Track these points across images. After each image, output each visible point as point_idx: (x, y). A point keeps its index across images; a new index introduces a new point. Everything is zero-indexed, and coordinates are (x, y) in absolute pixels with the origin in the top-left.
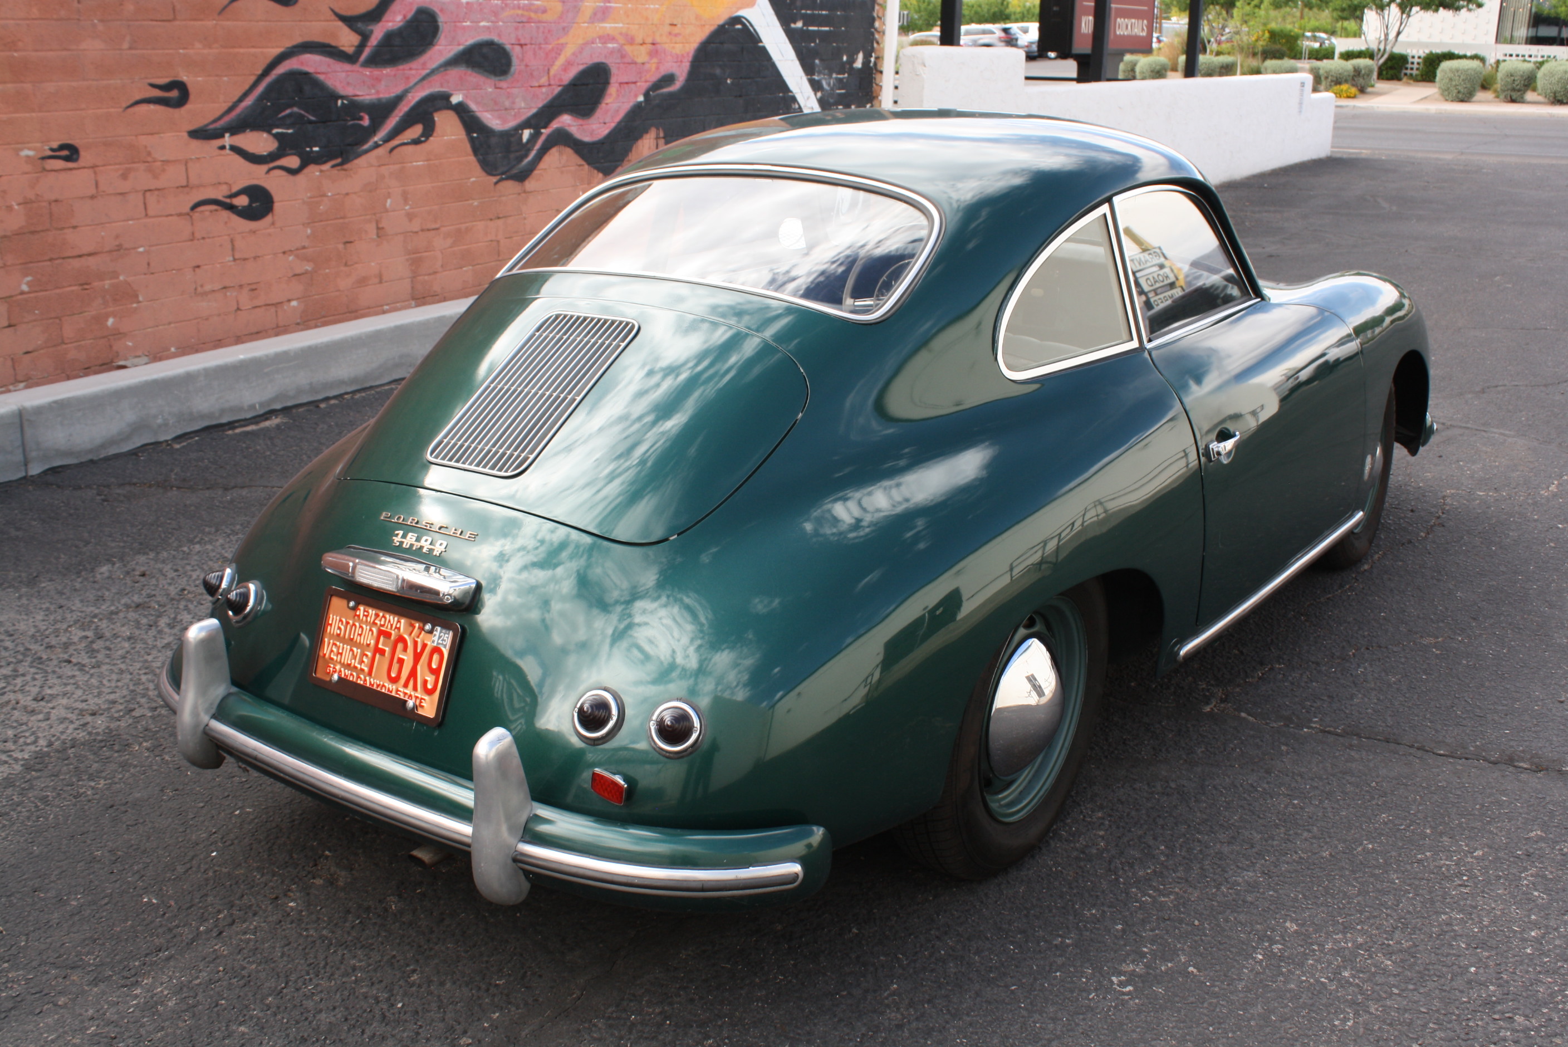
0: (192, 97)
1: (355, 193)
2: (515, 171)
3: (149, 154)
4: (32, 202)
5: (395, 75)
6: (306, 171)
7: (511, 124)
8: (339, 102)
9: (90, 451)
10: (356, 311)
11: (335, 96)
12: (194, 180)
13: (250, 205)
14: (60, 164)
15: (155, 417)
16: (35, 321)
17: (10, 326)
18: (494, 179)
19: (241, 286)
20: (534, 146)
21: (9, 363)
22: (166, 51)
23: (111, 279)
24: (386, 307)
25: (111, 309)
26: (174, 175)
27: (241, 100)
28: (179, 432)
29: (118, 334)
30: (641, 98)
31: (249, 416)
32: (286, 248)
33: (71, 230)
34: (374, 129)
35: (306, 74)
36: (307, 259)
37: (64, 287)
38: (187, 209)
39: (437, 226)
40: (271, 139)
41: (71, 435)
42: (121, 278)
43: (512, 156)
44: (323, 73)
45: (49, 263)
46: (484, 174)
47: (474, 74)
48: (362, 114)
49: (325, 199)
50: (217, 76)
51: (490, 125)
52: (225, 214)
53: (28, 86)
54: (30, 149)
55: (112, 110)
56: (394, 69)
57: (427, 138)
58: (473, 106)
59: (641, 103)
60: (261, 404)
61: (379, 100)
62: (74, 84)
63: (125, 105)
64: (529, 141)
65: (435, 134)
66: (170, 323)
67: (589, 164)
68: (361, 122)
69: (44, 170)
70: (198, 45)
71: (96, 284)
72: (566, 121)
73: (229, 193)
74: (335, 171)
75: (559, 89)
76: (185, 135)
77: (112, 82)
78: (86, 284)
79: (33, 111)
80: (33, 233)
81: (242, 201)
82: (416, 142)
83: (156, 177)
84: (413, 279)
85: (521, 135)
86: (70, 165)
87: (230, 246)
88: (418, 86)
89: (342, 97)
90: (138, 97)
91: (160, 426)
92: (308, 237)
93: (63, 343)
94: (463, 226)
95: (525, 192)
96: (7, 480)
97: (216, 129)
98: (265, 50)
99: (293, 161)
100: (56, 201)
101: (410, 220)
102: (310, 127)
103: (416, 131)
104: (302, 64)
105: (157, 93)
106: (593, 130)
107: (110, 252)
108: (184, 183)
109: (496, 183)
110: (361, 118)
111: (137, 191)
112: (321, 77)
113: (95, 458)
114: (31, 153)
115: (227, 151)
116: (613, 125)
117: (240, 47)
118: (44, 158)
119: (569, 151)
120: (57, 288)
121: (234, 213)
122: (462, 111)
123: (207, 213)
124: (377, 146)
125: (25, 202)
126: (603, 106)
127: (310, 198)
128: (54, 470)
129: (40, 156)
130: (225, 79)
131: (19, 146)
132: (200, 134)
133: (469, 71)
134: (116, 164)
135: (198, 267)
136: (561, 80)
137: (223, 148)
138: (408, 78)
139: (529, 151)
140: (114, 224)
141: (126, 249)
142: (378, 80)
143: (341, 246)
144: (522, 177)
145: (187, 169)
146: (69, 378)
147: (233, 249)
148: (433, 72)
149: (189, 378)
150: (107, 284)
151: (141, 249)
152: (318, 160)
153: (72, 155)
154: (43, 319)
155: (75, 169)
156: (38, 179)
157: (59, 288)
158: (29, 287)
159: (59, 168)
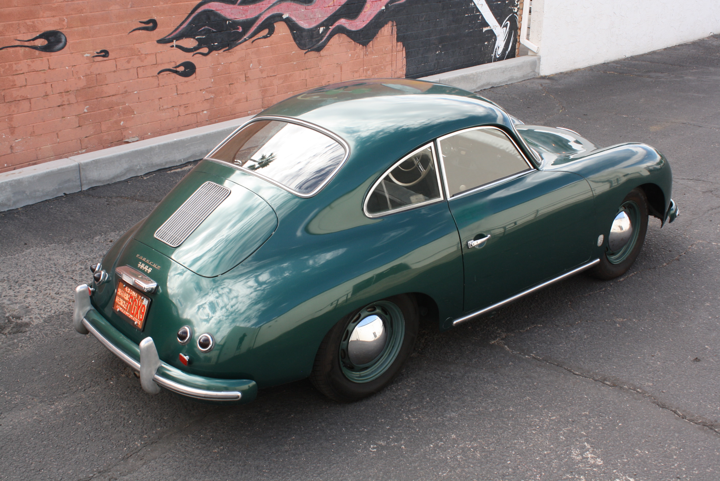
0: (158, 26)
1: (235, 62)
2: (315, 47)
3: (139, 51)
4: (89, 75)
5: (255, 8)
6: (211, 54)
7: (314, 25)
8: (228, 22)
9: (108, 180)
10: (235, 114)
11: (225, 20)
12: (159, 61)
13: (185, 70)
14: (101, 58)
15: (137, 166)
16: (90, 124)
17: (79, 126)
18: (305, 51)
19: (180, 106)
20: (326, 34)
21: (79, 141)
22: (147, 7)
23: (122, 105)
24: (249, 112)
25: (122, 118)
26: (151, 60)
27: (181, 25)
28: (147, 172)
29: (125, 128)
30: (384, 8)
31: (178, 164)
32: (202, 88)
33: (105, 86)
34: (244, 33)
35: (212, 11)
36: (211, 92)
37: (102, 110)
38: (156, 74)
39: (275, 74)
40: (195, 41)
41: (100, 174)
42: (127, 105)
43: (314, 40)
44: (220, 10)
45: (96, 100)
46: (299, 49)
47: (295, 4)
48: (238, 27)
49: (221, 65)
50: (170, 15)
51: (302, 27)
52: (174, 75)
53: (87, 27)
54: (88, 53)
55: (123, 34)
56: (255, 5)
57: (271, 35)
58: (294, 19)
59: (384, 10)
60: (184, 160)
61: (247, 20)
62: (107, 25)
63: (129, 32)
64: (322, 33)
65: (274, 33)
66: (148, 123)
67: (354, 41)
68: (238, 30)
69: (94, 61)
70: (161, 3)
71: (116, 108)
72: (343, 22)
73: (175, 66)
74: (225, 53)
75: (338, 7)
76: (156, 42)
77: (124, 22)
78: (112, 108)
79: (90, 37)
80: (89, 88)
81: (182, 69)
82: (265, 37)
83: (142, 61)
84: (263, 99)
85: (319, 29)
86: (105, 59)
87: (175, 89)
88: (266, 12)
89: (229, 20)
90: (134, 28)
91: (138, 169)
92: (212, 83)
93: (101, 132)
94: (288, 74)
95: (320, 56)
96: (73, 192)
97: (169, 39)
98: (192, 2)
99: (205, 50)
100: (99, 74)
101: (262, 73)
102: (213, 34)
103: (266, 32)
104: (210, 7)
105: (143, 25)
106: (357, 25)
107: (122, 94)
108: (155, 63)
109: (305, 53)
110: (238, 29)
111: (134, 68)
112: (219, 12)
113: (110, 183)
114: (88, 55)
115: (175, 48)
116: (368, 22)
117: (181, 2)
118: (94, 57)
119: (344, 36)
121: (177, 74)
122: (288, 21)
123: (166, 75)
124: (246, 40)
125: (86, 75)
126: (363, 13)
127: (214, 65)
128: (93, 188)
129: (92, 56)
130: (174, 16)
131: (83, 52)
132: (162, 41)
133: (292, 3)
134: (125, 57)
135: (161, 98)
136: (340, 3)
137: (173, 46)
138: (261, 9)
139: (323, 37)
140: (124, 82)
141: (129, 92)
142: (247, 11)
143: (228, 86)
144: (319, 49)
145: (156, 57)
146: (104, 148)
147: (177, 90)
148: (274, 5)
149: (151, 149)
150: (121, 107)
151: (136, 92)
152: (217, 48)
153: (106, 54)
154: (93, 123)
155: (107, 60)
156: (91, 65)
157: (100, 110)
158: (87, 110)
159: (100, 60)
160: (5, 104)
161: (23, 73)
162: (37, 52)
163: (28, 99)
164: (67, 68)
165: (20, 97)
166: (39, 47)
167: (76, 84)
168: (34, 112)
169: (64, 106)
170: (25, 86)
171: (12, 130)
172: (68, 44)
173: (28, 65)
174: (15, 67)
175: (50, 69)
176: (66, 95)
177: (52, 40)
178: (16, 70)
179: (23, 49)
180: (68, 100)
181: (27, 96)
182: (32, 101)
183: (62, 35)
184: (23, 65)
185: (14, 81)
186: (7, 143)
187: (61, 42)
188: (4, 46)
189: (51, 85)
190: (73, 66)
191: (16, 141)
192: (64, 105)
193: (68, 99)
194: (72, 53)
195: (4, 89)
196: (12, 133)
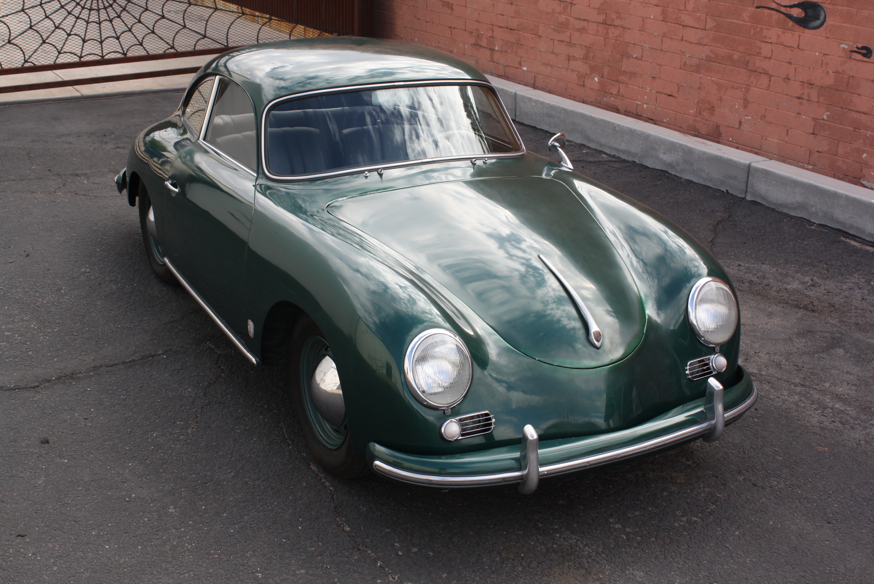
4: (839, 73)
9: (775, 204)
14: (859, 57)
15: (812, 207)
16: (826, 137)
17: (813, 134)
21: (808, 152)
23: (872, 132)
25: (868, 149)
29: (867, 165)
33: (857, 95)
37: (844, 125)
41: (768, 191)
45: (841, 109)
53: (854, 10)
54: (846, 44)
69: (851, 58)
71: (862, 131)
78: (857, 129)
79: (853, 24)
80: (837, 90)
86: (865, 59)
91: (813, 213)
93: (836, 155)
100: (852, 77)
113: (776, 209)
114: (846, 47)
118: (852, 51)
120: (840, 124)
125: (836, 72)
129: (850, 49)
131: (841, 41)
153: (867, 53)
154: (830, 138)
155: (866, 62)
156: (846, 61)
157: (842, 124)
158: (827, 118)
159: (858, 59)
160: (746, 71)
161: (771, 43)
162: (791, 23)
163: (768, 74)
164: (817, 54)
165: (762, 69)
166: (794, 17)
167: (822, 78)
168: (771, 93)
169: (802, 101)
170: (770, 58)
171: (746, 103)
172: (825, 24)
173: (778, 34)
174: (765, 33)
175: (799, 49)
176: (807, 87)
177: (810, 14)
178: (765, 37)
179: (778, 14)
180: (809, 95)
181: (768, 71)
182: (772, 78)
183: (822, 11)
184: (773, 33)
185: (760, 49)
186: (738, 115)
187: (818, 19)
188: (761, 5)
189: (796, 68)
190: (824, 54)
191: (746, 117)
192: (803, 99)
193: (809, 93)
194: (828, 38)
195: (750, 54)
196: (745, 107)
